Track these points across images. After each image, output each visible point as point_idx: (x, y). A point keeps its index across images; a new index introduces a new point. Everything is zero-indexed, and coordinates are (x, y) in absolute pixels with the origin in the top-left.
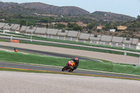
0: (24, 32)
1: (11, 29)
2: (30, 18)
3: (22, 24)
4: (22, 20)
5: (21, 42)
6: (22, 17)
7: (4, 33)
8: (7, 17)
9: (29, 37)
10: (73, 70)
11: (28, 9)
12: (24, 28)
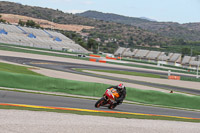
0: (187, 64)
1: (168, 61)
2: (196, 44)
3: (185, 53)
4: (185, 47)
5: (183, 78)
6: (184, 44)
7: (158, 66)
8: (163, 42)
9: (194, 72)
10: (115, 105)
11: (192, 32)
12: (187, 59)
